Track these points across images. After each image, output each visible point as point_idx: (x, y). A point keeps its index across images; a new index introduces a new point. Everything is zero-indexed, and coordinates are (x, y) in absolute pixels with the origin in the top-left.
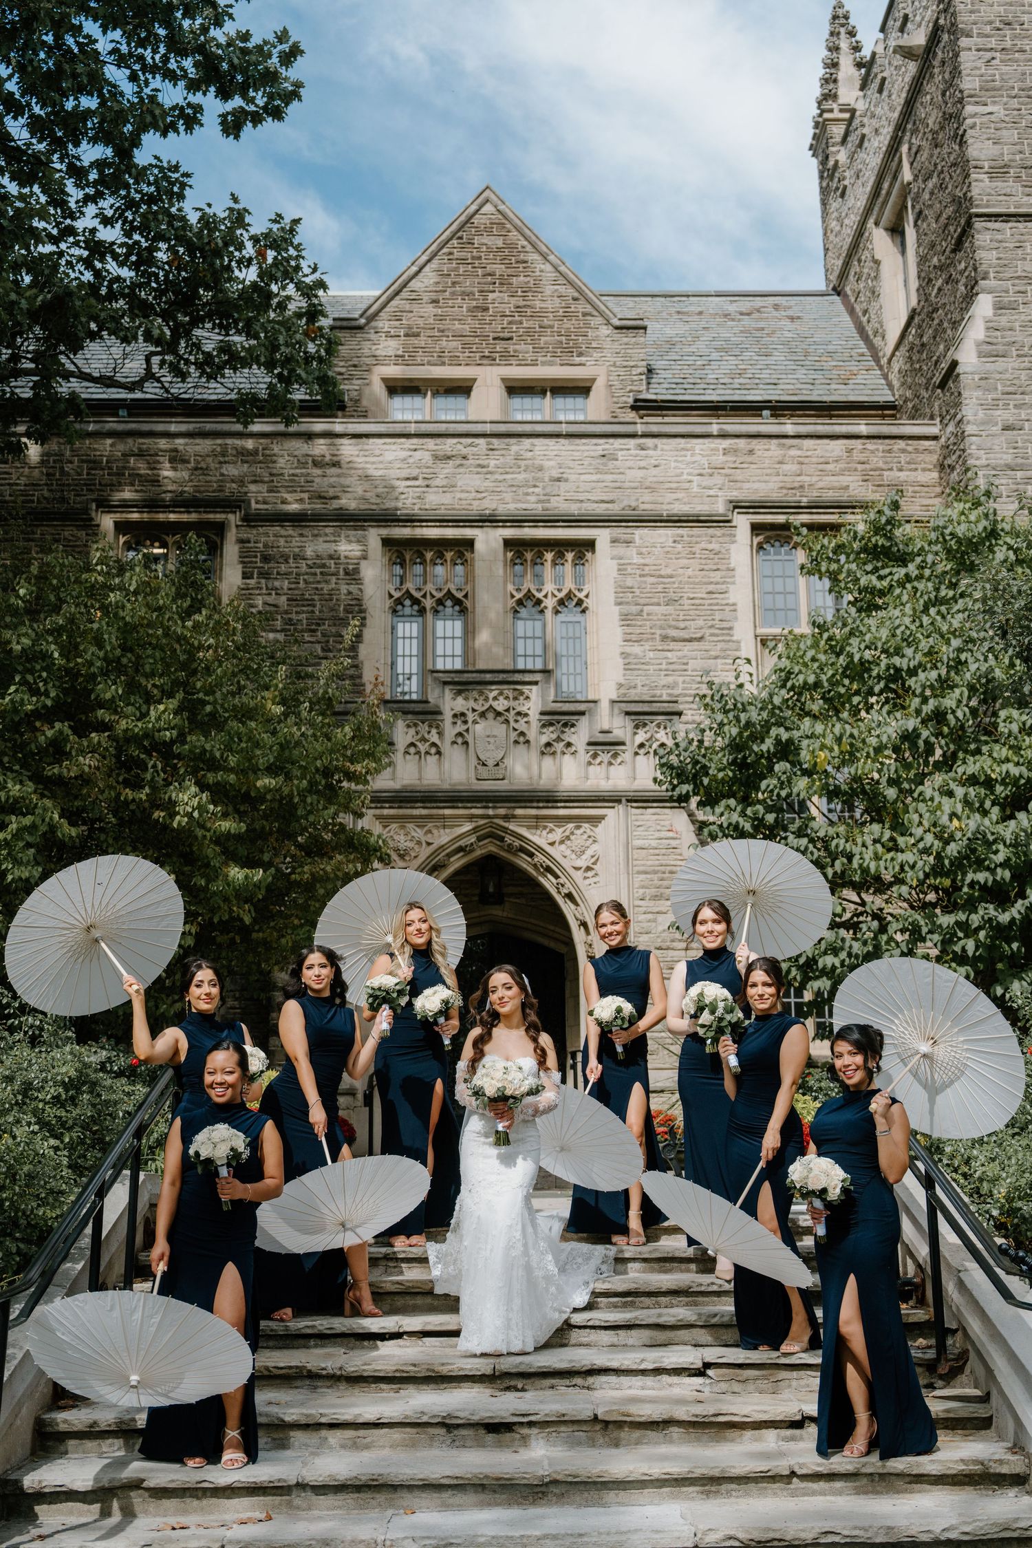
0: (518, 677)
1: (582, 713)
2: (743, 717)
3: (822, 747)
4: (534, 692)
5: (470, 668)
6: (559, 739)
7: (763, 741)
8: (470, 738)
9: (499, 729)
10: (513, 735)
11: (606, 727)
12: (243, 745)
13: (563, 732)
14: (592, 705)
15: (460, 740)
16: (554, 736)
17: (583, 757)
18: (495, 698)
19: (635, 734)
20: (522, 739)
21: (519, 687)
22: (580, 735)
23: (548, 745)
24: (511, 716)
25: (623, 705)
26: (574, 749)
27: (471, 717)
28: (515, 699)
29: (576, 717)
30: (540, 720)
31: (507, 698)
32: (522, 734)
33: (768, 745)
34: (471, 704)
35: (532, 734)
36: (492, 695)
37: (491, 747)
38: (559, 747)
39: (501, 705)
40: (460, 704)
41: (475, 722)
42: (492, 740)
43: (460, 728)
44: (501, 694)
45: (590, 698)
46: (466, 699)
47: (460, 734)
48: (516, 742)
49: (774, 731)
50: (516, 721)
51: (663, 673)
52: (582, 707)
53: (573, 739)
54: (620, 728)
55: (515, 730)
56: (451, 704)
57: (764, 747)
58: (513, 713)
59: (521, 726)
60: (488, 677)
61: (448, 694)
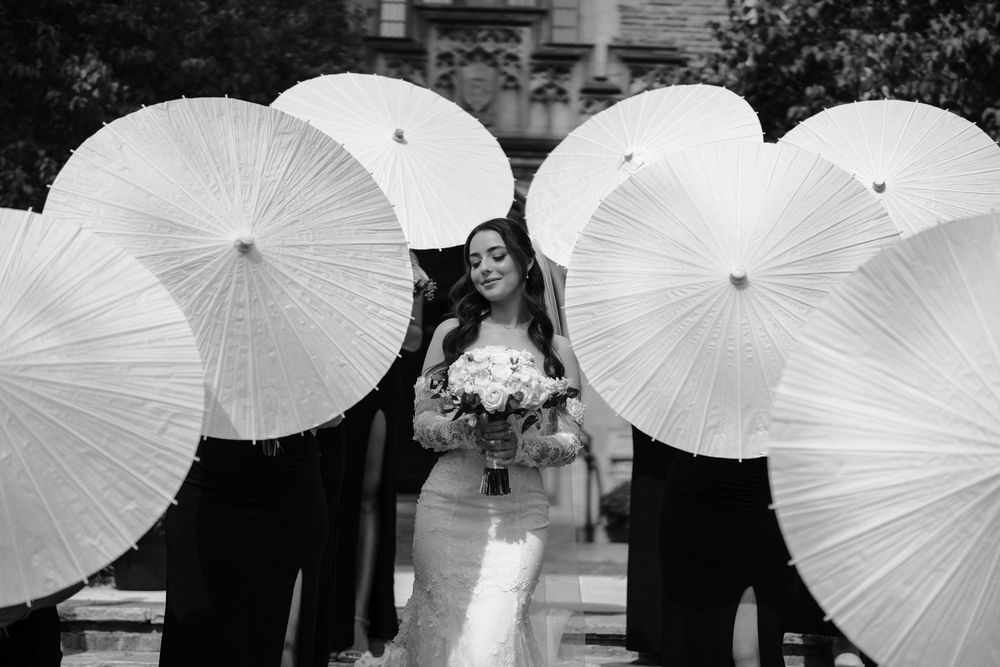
0: (510, 17)
1: (576, 58)
2: (772, 31)
3: (871, 62)
4: (526, 33)
5: (459, 6)
6: (550, 86)
7: (791, 62)
8: (455, 80)
9: (488, 72)
10: (502, 80)
11: (601, 73)
12: (165, 15)
13: (555, 78)
14: (586, 50)
15: (445, 83)
16: (545, 81)
17: (577, 104)
18: (484, 40)
19: (632, 82)
20: (511, 84)
21: (510, 28)
22: (574, 84)
23: (539, 91)
24: (500, 59)
25: (620, 52)
26: (564, 97)
27: (458, 58)
28: (506, 40)
29: (568, 62)
30: (531, 64)
31: (497, 40)
32: (511, 78)
33: (797, 66)
34: (458, 44)
35: (522, 80)
36: (481, 35)
37: (477, 91)
38: (551, 92)
39: (489, 47)
40: (446, 45)
41: (462, 64)
42: (478, 83)
43: (445, 70)
44: (490, 35)
45: (587, 41)
46: (453, 38)
47: (445, 77)
48: (505, 88)
49: (806, 51)
50: (506, 65)
51: (661, 28)
52: (577, 51)
53: (565, 85)
54: (616, 75)
55: (504, 73)
56: (437, 45)
57: (794, 69)
58: (503, 54)
59: (511, 70)
60: (479, 16)
61: (433, 33)
